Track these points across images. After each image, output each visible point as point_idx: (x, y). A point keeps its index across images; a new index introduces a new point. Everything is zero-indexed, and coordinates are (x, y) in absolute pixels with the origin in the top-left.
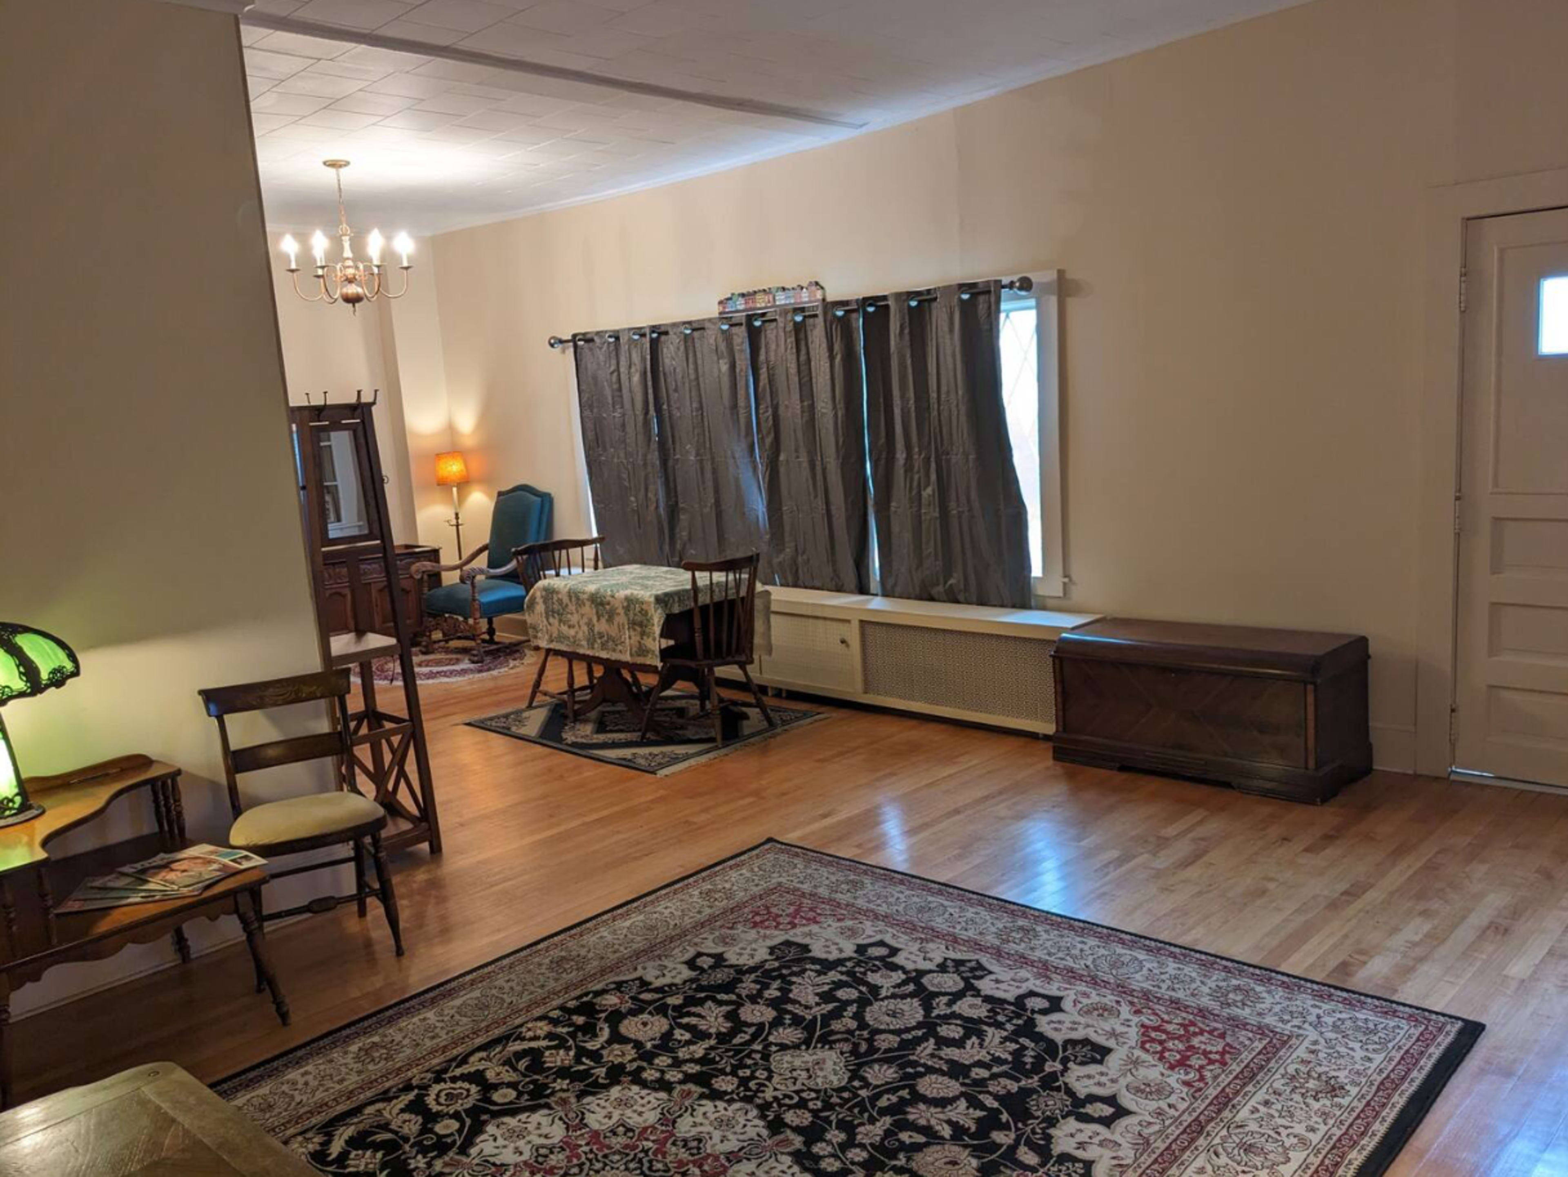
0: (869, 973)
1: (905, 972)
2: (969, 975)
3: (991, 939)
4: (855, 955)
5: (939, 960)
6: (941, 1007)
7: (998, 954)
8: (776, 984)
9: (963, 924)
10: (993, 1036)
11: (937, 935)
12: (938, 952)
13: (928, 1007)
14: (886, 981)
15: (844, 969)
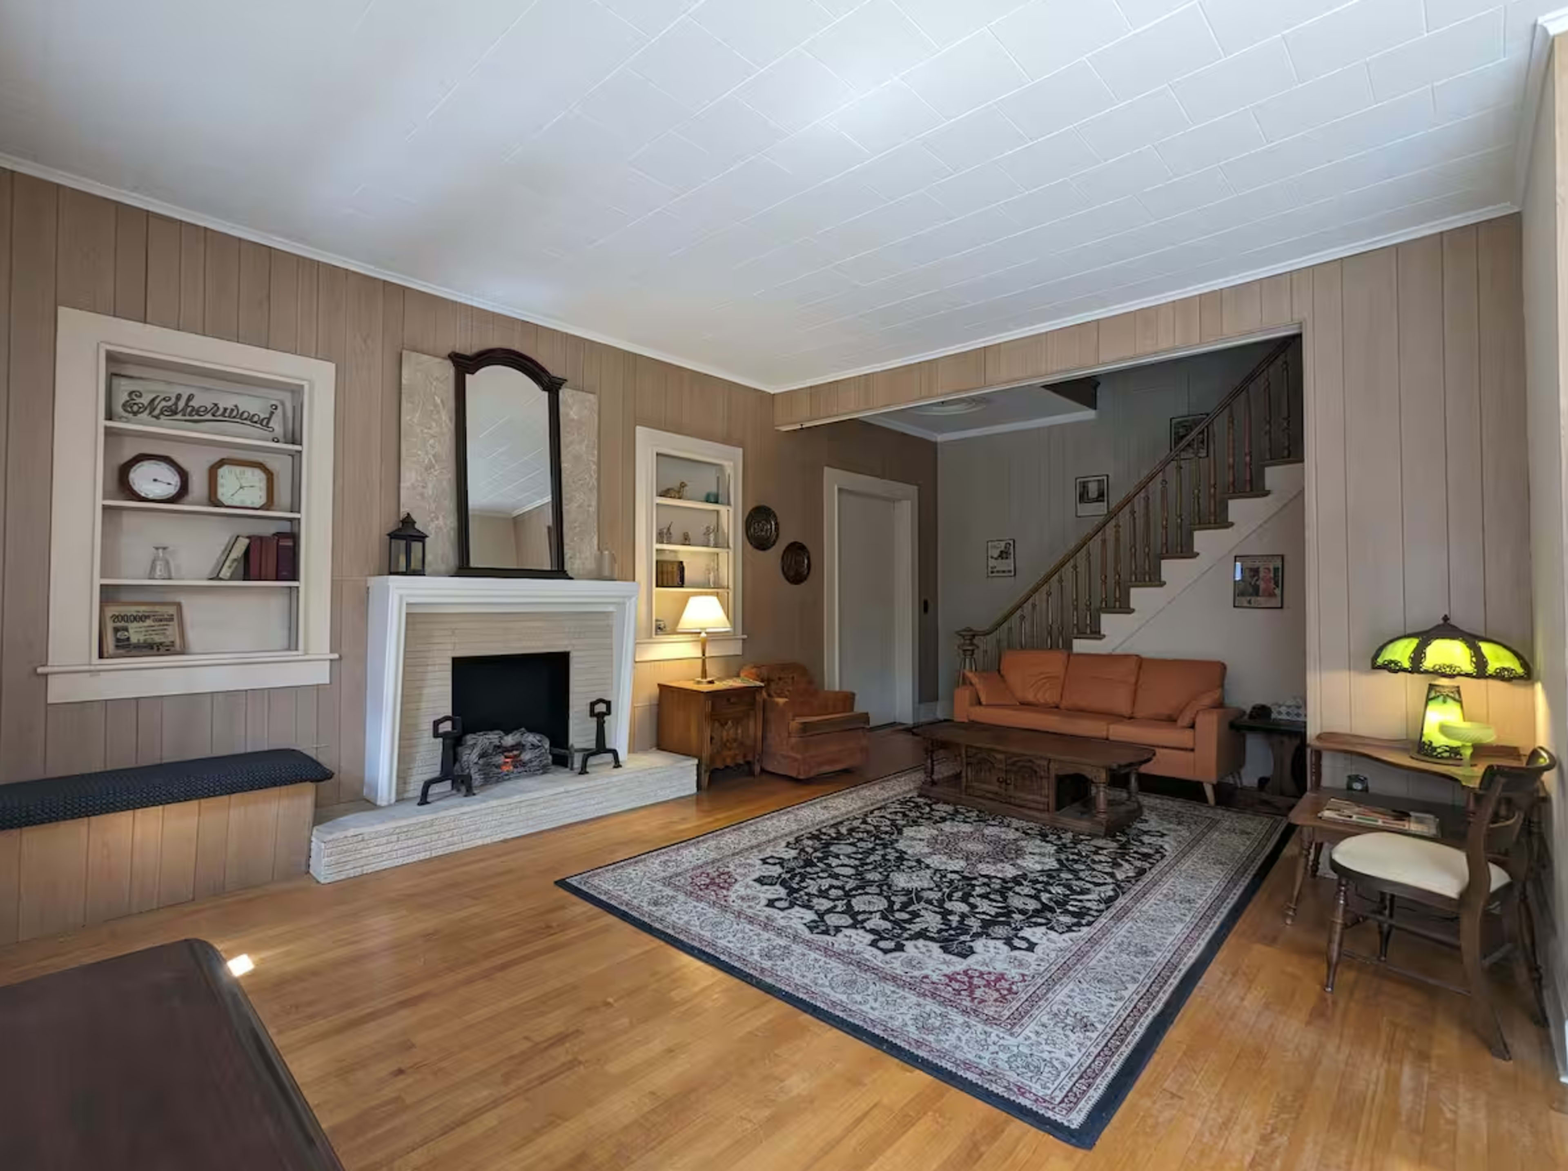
0: (890, 928)
1: (864, 928)
2: (820, 924)
3: (798, 949)
4: (905, 942)
5: (840, 935)
6: (841, 905)
7: (796, 938)
8: (954, 924)
9: (817, 965)
10: (813, 890)
11: (838, 955)
12: (840, 942)
13: (849, 905)
14: (875, 922)
15: (909, 932)
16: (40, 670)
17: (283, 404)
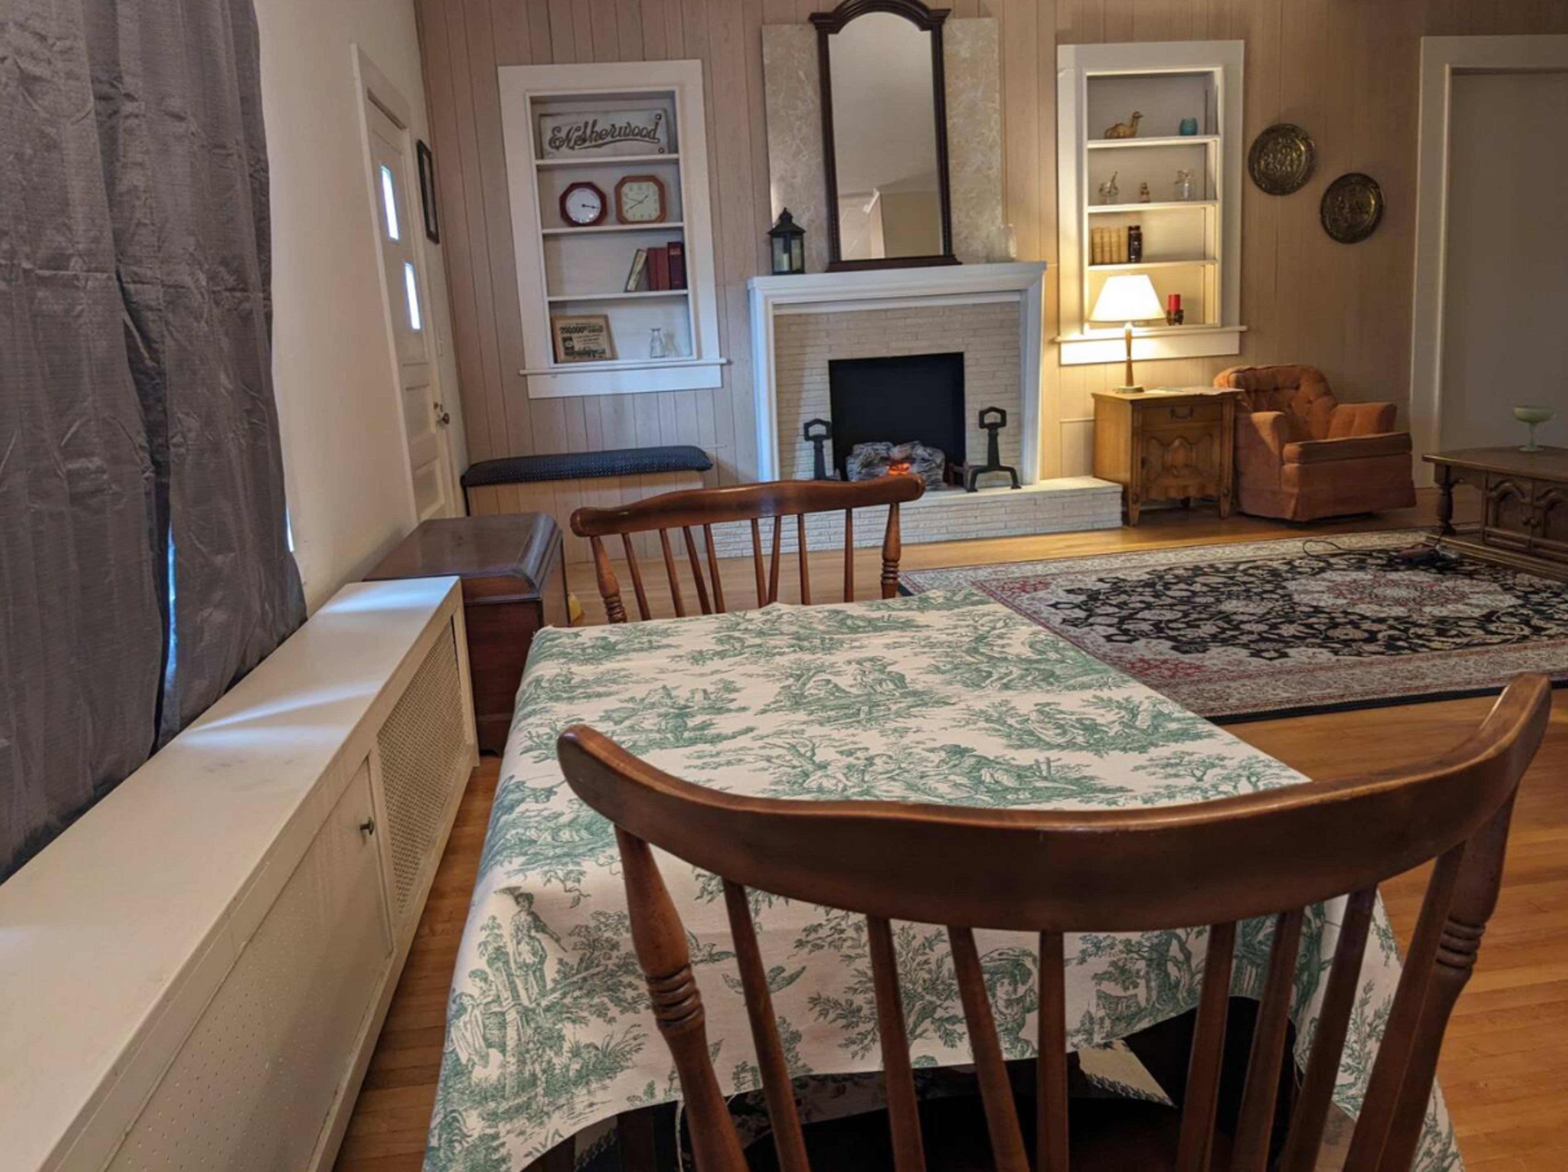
16: (522, 372)
17: (665, 111)
